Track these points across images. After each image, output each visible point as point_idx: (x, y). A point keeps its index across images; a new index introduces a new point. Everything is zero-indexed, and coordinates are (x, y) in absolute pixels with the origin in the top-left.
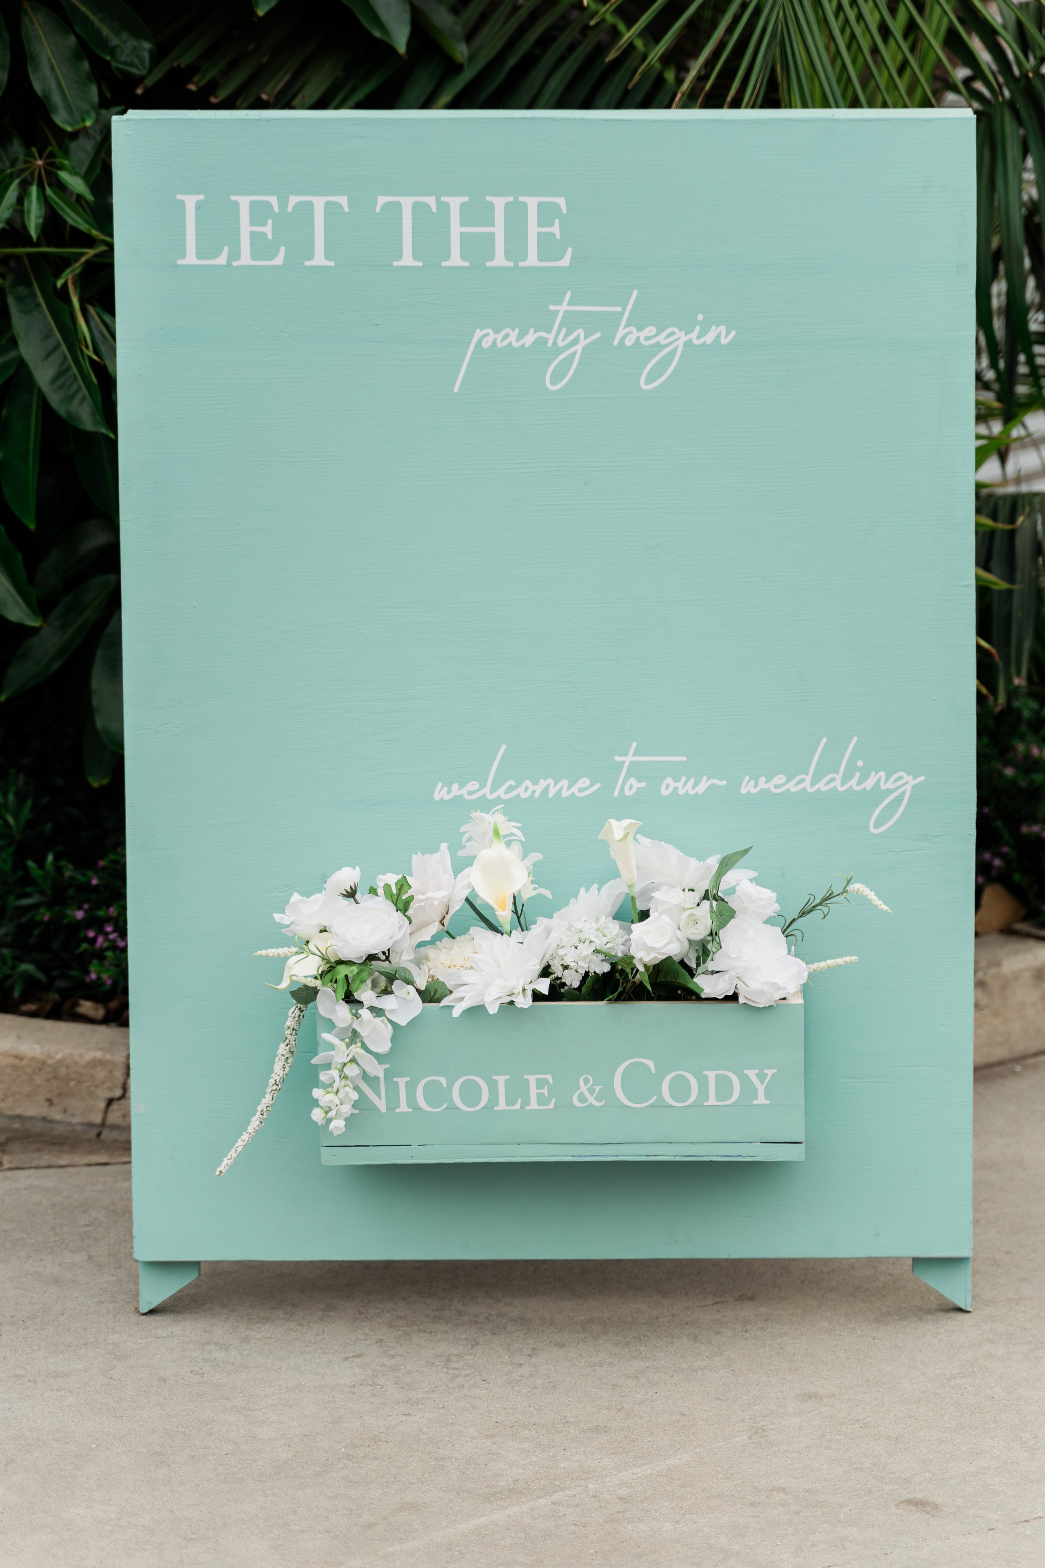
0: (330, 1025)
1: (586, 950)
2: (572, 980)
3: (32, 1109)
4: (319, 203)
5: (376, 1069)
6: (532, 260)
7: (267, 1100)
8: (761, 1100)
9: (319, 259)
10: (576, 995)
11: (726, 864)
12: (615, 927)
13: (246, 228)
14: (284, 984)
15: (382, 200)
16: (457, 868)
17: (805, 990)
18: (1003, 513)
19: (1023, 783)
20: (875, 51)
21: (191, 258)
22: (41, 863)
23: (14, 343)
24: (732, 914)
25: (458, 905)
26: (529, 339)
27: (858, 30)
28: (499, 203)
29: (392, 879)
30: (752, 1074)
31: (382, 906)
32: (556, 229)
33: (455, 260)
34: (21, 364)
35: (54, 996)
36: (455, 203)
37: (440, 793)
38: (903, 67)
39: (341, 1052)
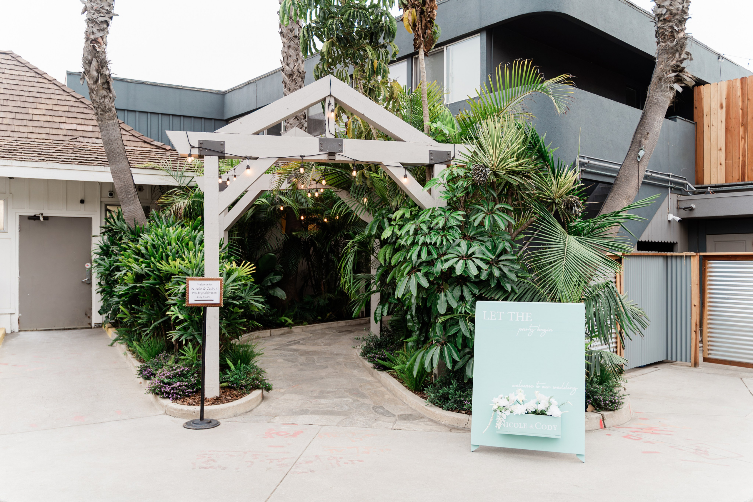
0: (498, 415)
1: (532, 408)
2: (530, 412)
3: (456, 425)
4: (500, 313)
5: (504, 421)
6: (527, 320)
7: (489, 424)
8: (555, 429)
9: (500, 319)
10: (530, 413)
11: (551, 398)
12: (536, 405)
13: (491, 315)
14: (493, 409)
15: (508, 313)
16: (516, 395)
17: (561, 415)
18: (590, 353)
19: (594, 390)
20: (573, 291)
21: (485, 319)
22: (458, 392)
23: (459, 326)
24: (551, 404)
25: (515, 401)
26: (526, 330)
27: (570, 288)
28: (523, 313)
29: (507, 397)
30: (554, 426)
31: (505, 400)
32: (530, 317)
33: (517, 320)
34: (460, 329)
35: (458, 410)
36: (517, 313)
37: (513, 386)
38: (576, 293)
39: (500, 418)
